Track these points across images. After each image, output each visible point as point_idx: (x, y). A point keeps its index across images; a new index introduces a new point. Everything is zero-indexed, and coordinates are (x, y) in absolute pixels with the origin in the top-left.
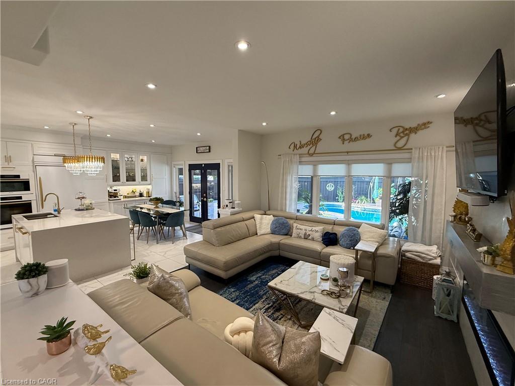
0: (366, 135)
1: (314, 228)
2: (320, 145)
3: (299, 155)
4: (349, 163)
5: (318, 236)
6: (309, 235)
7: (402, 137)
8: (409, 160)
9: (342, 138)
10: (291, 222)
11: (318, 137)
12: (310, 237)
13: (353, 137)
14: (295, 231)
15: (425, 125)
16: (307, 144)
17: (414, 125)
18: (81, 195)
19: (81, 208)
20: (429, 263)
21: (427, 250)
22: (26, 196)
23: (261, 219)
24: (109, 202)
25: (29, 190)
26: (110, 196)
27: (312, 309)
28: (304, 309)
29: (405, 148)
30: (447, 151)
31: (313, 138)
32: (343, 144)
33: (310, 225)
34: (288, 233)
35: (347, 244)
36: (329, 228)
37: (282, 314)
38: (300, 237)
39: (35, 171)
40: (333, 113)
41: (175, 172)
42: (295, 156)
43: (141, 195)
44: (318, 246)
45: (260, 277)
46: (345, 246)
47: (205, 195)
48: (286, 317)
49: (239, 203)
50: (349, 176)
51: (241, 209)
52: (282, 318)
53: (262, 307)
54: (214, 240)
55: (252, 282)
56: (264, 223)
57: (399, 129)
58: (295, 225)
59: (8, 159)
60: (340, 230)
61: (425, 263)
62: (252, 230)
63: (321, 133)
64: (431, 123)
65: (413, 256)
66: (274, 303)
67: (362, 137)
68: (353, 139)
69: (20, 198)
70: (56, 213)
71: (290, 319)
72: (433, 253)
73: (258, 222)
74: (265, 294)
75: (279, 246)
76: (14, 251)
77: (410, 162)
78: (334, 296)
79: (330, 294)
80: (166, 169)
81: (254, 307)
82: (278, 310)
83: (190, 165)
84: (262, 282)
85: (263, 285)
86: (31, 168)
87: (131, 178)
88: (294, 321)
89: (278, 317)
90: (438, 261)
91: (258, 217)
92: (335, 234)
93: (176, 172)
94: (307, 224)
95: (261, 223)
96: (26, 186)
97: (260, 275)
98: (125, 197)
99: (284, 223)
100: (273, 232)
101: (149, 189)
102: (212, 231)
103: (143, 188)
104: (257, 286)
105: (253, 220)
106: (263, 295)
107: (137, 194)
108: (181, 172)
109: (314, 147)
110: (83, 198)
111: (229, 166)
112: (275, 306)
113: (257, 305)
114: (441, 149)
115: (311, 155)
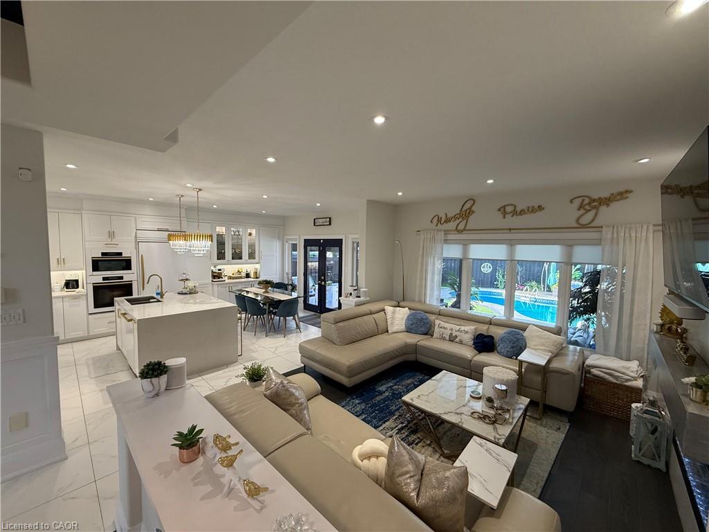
0: (536, 206)
1: (463, 328)
2: (472, 218)
3: (444, 231)
4: (511, 243)
5: (468, 338)
6: (456, 337)
7: (588, 211)
8: (598, 242)
9: (503, 210)
10: (432, 317)
11: (470, 208)
12: (457, 339)
13: (518, 209)
14: (437, 329)
15: (622, 195)
16: (455, 218)
17: (605, 194)
18: (184, 277)
19: (184, 291)
20: (625, 386)
21: (623, 367)
22: (127, 276)
23: (394, 312)
24: (213, 284)
25: (130, 269)
26: (214, 277)
27: (458, 435)
28: (448, 434)
29: (591, 225)
30: (654, 231)
31: (463, 210)
32: (504, 218)
33: (458, 323)
34: (428, 332)
35: (508, 351)
36: (483, 329)
37: (419, 438)
38: (444, 339)
39: (137, 248)
40: (490, 181)
41: (288, 247)
42: (439, 232)
43: (248, 276)
44: (468, 353)
45: (391, 387)
46: (505, 354)
47: (323, 278)
48: (425, 442)
49: (365, 292)
50: (512, 260)
51: (368, 298)
52: (419, 442)
53: (394, 426)
54: (335, 337)
55: (381, 393)
56: (398, 317)
57: (583, 200)
58: (437, 322)
59: (111, 235)
60: (498, 332)
61: (620, 385)
62: (381, 326)
63: (474, 204)
64: (631, 192)
65: (602, 375)
66: (409, 422)
67: (530, 209)
68: (518, 212)
69: (122, 278)
70: (159, 297)
71: (429, 445)
72: (632, 372)
73: (389, 316)
74: (398, 409)
75: (415, 348)
76: (114, 337)
77: (600, 244)
78: (487, 421)
79: (483, 417)
80: (277, 245)
81: (384, 426)
82: (414, 432)
83: (306, 241)
84: (393, 393)
85: (395, 398)
86: (134, 243)
87: (237, 256)
88: (434, 448)
89: (414, 441)
90: (639, 383)
91: (389, 309)
92: (492, 337)
93: (288, 249)
94: (453, 322)
95: (393, 318)
96: (127, 264)
97: (392, 384)
98: (230, 278)
99: (423, 319)
100: (409, 330)
101: (257, 269)
102: (333, 326)
103: (249, 267)
104: (387, 398)
105: (383, 313)
106: (395, 410)
107: (244, 274)
108: (294, 247)
109: (465, 221)
110: (187, 280)
111: (353, 243)
112: (411, 427)
113: (387, 423)
114: (645, 227)
115: (460, 232)
